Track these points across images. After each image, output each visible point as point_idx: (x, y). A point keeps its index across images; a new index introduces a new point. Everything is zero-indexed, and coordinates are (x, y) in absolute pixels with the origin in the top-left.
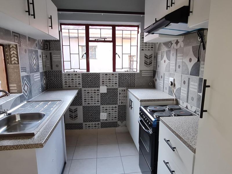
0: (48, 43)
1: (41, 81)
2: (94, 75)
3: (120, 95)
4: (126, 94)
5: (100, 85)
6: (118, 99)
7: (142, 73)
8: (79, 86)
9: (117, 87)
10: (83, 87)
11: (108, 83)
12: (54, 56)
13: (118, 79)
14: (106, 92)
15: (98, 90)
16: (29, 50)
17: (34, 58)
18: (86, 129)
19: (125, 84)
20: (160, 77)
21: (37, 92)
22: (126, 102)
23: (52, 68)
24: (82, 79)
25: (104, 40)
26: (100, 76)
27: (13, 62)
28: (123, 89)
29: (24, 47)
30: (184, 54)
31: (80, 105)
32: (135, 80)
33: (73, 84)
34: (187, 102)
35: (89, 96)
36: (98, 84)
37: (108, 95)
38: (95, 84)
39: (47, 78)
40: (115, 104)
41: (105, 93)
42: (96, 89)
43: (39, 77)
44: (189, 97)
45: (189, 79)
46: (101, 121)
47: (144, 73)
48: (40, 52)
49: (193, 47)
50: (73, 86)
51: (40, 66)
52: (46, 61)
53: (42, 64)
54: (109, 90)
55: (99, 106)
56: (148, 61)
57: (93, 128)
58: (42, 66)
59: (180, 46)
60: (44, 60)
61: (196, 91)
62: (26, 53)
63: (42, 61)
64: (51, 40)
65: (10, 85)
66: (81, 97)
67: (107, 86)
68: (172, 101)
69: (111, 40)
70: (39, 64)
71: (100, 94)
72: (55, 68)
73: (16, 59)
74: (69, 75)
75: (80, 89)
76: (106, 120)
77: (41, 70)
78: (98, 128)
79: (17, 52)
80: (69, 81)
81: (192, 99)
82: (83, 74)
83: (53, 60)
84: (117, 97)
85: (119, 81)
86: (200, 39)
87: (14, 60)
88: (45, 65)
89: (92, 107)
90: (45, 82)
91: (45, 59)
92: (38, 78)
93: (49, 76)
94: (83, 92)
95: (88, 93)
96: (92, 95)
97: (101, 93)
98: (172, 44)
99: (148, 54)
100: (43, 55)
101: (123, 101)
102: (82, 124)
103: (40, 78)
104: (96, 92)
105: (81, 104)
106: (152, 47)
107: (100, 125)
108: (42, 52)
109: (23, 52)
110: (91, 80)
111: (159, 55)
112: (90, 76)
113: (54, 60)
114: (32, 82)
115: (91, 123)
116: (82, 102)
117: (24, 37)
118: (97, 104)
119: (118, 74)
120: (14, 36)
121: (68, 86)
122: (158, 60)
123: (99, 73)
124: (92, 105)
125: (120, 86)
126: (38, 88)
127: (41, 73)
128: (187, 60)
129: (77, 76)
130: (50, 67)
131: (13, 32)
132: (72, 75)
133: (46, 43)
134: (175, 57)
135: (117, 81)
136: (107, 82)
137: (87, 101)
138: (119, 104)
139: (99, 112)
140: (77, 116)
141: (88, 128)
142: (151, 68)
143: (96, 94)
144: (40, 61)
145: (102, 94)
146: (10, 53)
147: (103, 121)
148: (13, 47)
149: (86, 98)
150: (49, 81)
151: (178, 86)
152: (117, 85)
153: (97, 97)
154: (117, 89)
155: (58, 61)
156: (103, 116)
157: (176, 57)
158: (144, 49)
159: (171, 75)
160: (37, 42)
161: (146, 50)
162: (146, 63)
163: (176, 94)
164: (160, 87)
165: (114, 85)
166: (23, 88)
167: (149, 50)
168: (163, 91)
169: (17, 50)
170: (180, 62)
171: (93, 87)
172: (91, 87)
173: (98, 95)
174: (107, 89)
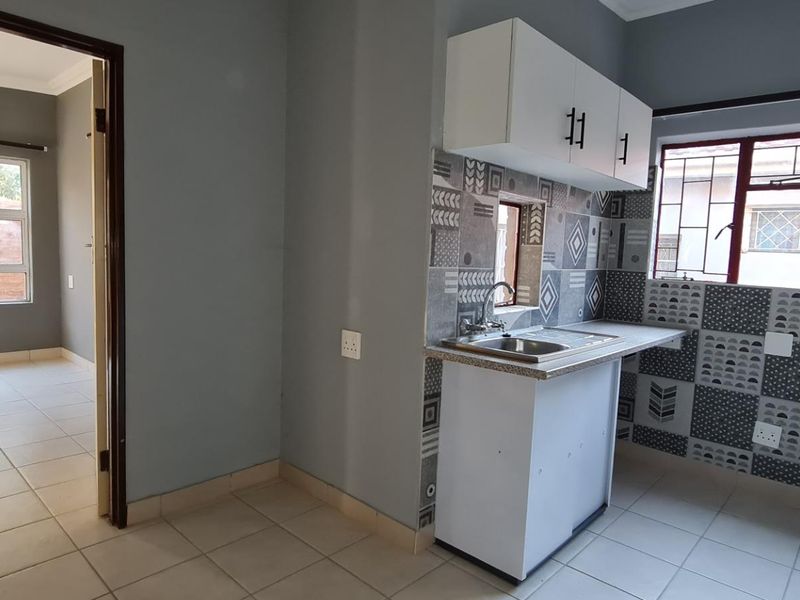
0: (620, 200)
1: (586, 293)
5: (766, 327)
8: (691, 323)
10: (705, 326)
12: (630, 233)
13: (702, 303)
14: (789, 355)
15: (757, 344)
16: (568, 215)
17: (578, 234)
18: (697, 459)
21: (571, 316)
23: (620, 266)
24: (706, 301)
26: (769, 297)
27: (532, 241)
29: (558, 208)
31: (689, 380)
33: (674, 314)
35: (720, 357)
36: (761, 324)
37: (795, 364)
38: (749, 323)
39: (604, 289)
41: (782, 358)
42: (752, 339)
43: (582, 282)
46: (757, 451)
48: (594, 221)
50: (674, 320)
51: (589, 256)
52: (607, 245)
53: (595, 250)
55: (755, 399)
57: (720, 465)
58: (595, 256)
60: (602, 241)
62: (560, 221)
63: (596, 245)
64: (630, 192)
65: (519, 287)
66: (695, 357)
67: (795, 335)
70: (589, 250)
71: (762, 358)
72: (628, 266)
73: (539, 234)
74: (665, 285)
75: (694, 332)
76: (777, 452)
77: (591, 265)
78: (741, 470)
79: (543, 220)
80: (662, 302)
82: (711, 289)
83: (627, 243)
87: (535, 235)
88: (604, 256)
89: (729, 394)
90: (595, 297)
91: (607, 239)
92: (579, 283)
93: (609, 285)
94: (702, 342)
95: (720, 346)
96: (733, 356)
97: (767, 355)
100: (603, 231)
102: (685, 439)
103: (583, 285)
104: (750, 347)
105: (691, 379)
107: (749, 463)
108: (600, 223)
109: (555, 220)
110: (734, 309)
113: (629, 243)
114: (562, 290)
115: (716, 446)
116: (694, 370)
117: (562, 186)
118: (749, 388)
120: (543, 186)
121: (657, 316)
123: (769, 290)
124: (730, 388)
126: (574, 306)
127: (588, 273)
129: (690, 292)
130: (617, 261)
131: (541, 179)
132: (675, 286)
133: (616, 200)
135: (700, 307)
136: (797, 320)
137: (712, 373)
139: (752, 416)
140: (673, 412)
141: (703, 459)
143: (749, 355)
144: (592, 245)
145: (770, 359)
146: (530, 221)
147: (762, 453)
148: (537, 209)
149: (709, 363)
150: (608, 297)
153: (751, 366)
155: (639, 245)
156: (767, 435)
160: (590, 198)
166: (541, 296)
169: (543, 215)
171: (740, 331)
172: (732, 330)
173: (756, 359)
174: (795, 346)
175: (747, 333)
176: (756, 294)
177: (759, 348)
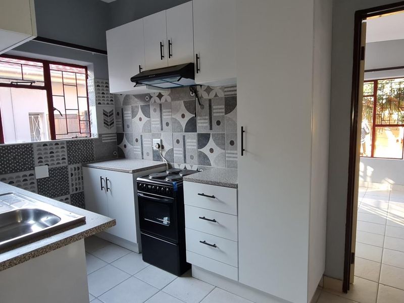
2: (20, 148)
3: (71, 176)
4: (82, 174)
5: (34, 164)
6: (70, 185)
7: (103, 139)
9: (67, 164)
11: (49, 159)
13: (66, 152)
14: (48, 176)
15: (31, 175)
19: (79, 158)
20: (132, 142)
22: (83, 187)
25: (29, 84)
26: (32, 148)
28: (76, 166)
30: (173, 110)
32: (92, 149)
34: (185, 162)
36: (31, 164)
37: (51, 180)
38: (25, 164)
40: (66, 194)
41: (45, 178)
42: (28, 173)
44: (187, 156)
45: (184, 136)
47: (104, 138)
49: (184, 102)
54: (52, 171)
56: (109, 119)
59: (166, 101)
61: (196, 147)
67: (48, 165)
68: (164, 167)
69: (43, 85)
71: (35, 181)
81: (192, 157)
84: (68, 181)
85: (68, 154)
86: (192, 94)
95: (11, 182)
97: (38, 179)
98: (151, 97)
99: (108, 109)
101: (78, 187)
104: (28, 178)
106: (112, 100)
110: (15, 158)
111: (128, 111)
112: (14, 149)
119: (65, 143)
122: (125, 118)
123: (31, 144)
125: (71, 163)
128: (178, 117)
134: (159, 113)
135: (66, 154)
136: (47, 157)
138: (71, 193)
142: (113, 130)
143: (29, 182)
145: (39, 181)
151: (167, 147)
152: (66, 161)
153: (31, 188)
154: (66, 168)
157: (161, 114)
158: (101, 102)
159: (154, 136)
161: (104, 104)
162: (106, 123)
163: (168, 158)
164: (135, 154)
165: (61, 161)
167: (108, 104)
168: (143, 159)
170: (168, 118)
171: (21, 171)
172: (16, 171)
173: (33, 183)
174: (50, 170)
175: (24, 171)
176: (25, 147)
177: (32, 177)
